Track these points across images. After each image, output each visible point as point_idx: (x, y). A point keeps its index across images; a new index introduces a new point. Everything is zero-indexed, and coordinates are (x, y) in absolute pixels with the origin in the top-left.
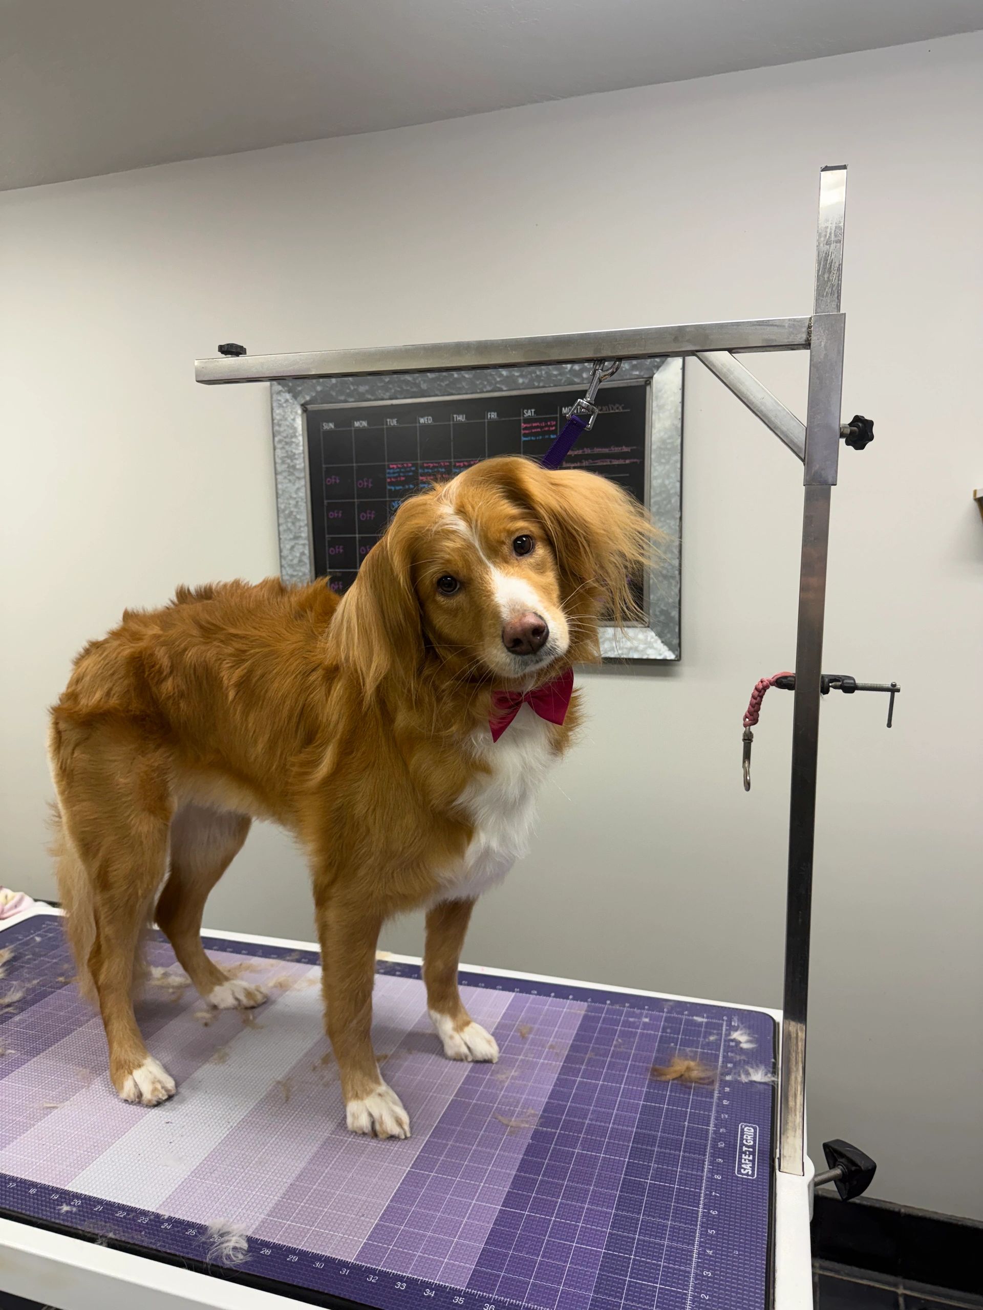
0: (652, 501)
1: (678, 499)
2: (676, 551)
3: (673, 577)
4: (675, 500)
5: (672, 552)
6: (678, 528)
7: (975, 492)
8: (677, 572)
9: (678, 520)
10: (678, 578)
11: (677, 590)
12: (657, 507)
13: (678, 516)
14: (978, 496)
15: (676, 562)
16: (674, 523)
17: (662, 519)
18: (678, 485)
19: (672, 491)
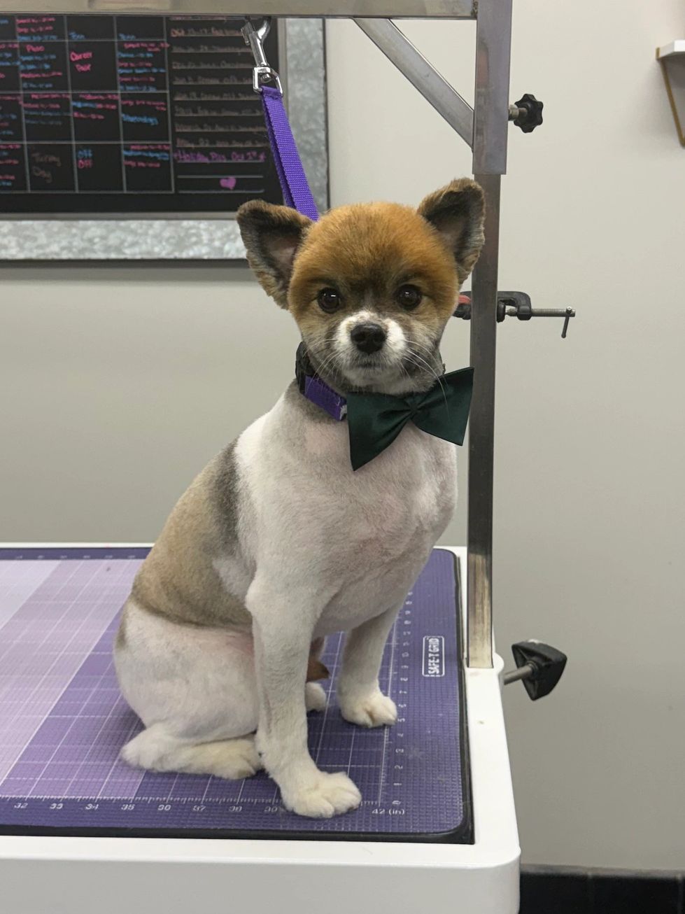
0: (289, 54)
1: (321, 52)
2: (321, 120)
3: (319, 154)
4: (318, 53)
5: (316, 122)
6: (322, 92)
7: (658, 51)
8: (323, 148)
9: (322, 81)
10: (324, 156)
11: (324, 171)
12: (295, 62)
13: (321, 74)
14: (662, 54)
15: (322, 136)
16: (317, 84)
17: (303, 79)
18: (320, 34)
19: (313, 42)
